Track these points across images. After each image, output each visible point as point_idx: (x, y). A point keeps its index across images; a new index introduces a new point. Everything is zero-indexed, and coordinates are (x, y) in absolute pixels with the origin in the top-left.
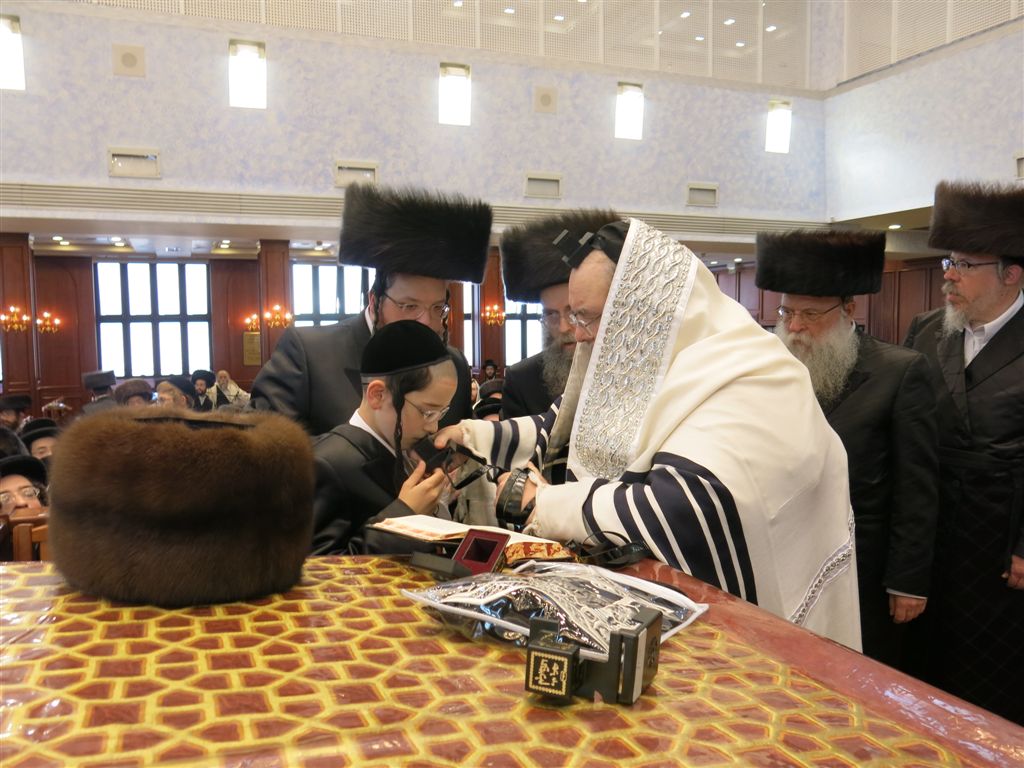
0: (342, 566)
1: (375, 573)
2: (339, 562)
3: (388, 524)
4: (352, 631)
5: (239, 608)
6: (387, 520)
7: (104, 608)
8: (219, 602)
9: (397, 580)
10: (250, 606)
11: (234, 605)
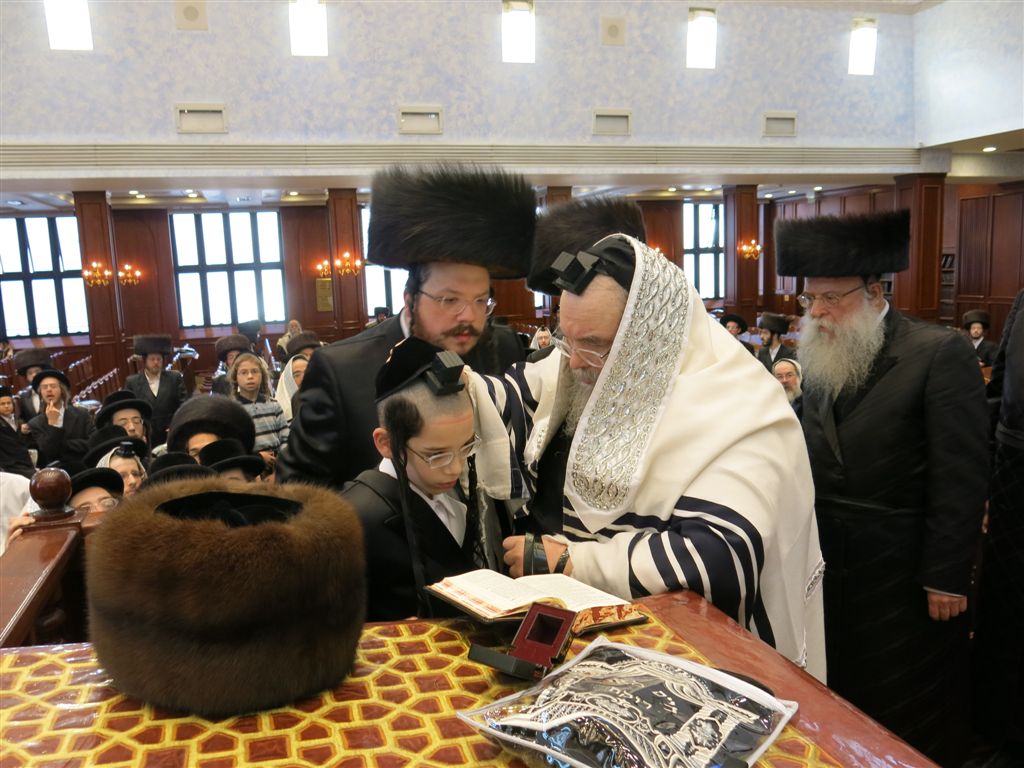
0: (399, 640)
1: (434, 650)
2: (397, 634)
3: (447, 585)
4: (404, 753)
5: (288, 716)
6: (446, 579)
7: (147, 721)
8: (266, 708)
9: (457, 661)
10: (299, 713)
11: (281, 711)
